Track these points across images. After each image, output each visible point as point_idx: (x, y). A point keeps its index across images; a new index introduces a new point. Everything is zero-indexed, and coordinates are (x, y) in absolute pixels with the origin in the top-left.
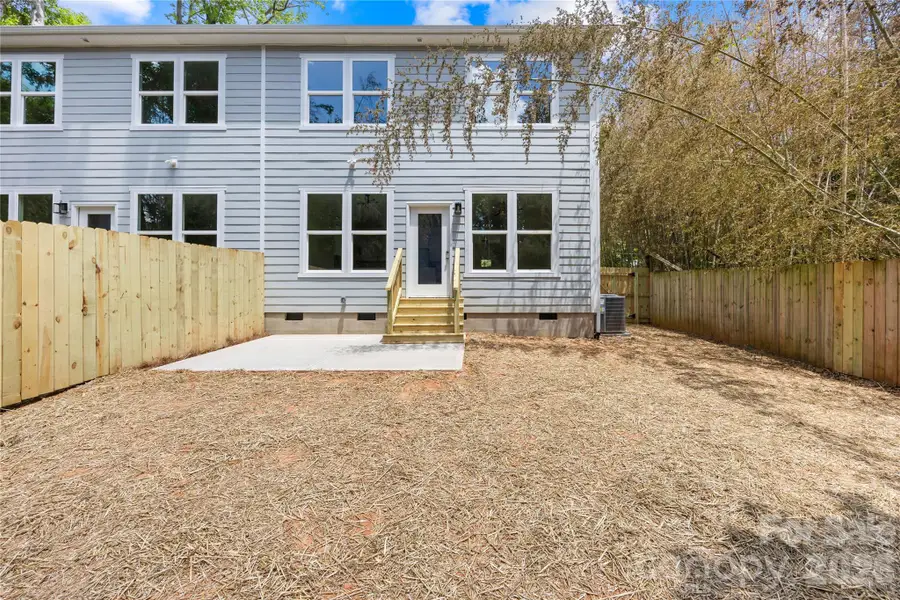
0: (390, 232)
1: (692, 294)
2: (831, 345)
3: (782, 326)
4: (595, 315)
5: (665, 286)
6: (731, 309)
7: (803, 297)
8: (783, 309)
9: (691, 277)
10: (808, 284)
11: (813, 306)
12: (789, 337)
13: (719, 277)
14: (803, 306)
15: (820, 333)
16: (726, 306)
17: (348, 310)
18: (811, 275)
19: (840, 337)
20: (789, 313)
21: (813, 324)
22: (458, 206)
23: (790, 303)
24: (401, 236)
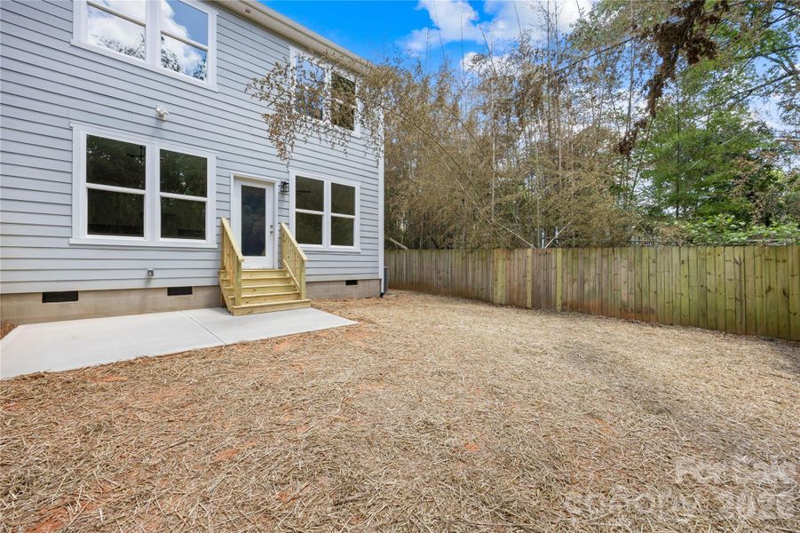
0: (211, 201)
1: (416, 265)
2: (492, 289)
3: (470, 282)
4: (380, 280)
5: (395, 261)
6: (441, 274)
7: (480, 267)
8: (470, 273)
9: (415, 253)
10: (482, 260)
11: (485, 271)
12: (473, 289)
13: (434, 254)
14: (480, 270)
15: (488, 285)
16: (438, 272)
17: (154, 284)
18: (484, 255)
19: (496, 286)
20: (473, 276)
21: (485, 281)
22: (284, 185)
23: (474, 270)
24: (225, 206)
